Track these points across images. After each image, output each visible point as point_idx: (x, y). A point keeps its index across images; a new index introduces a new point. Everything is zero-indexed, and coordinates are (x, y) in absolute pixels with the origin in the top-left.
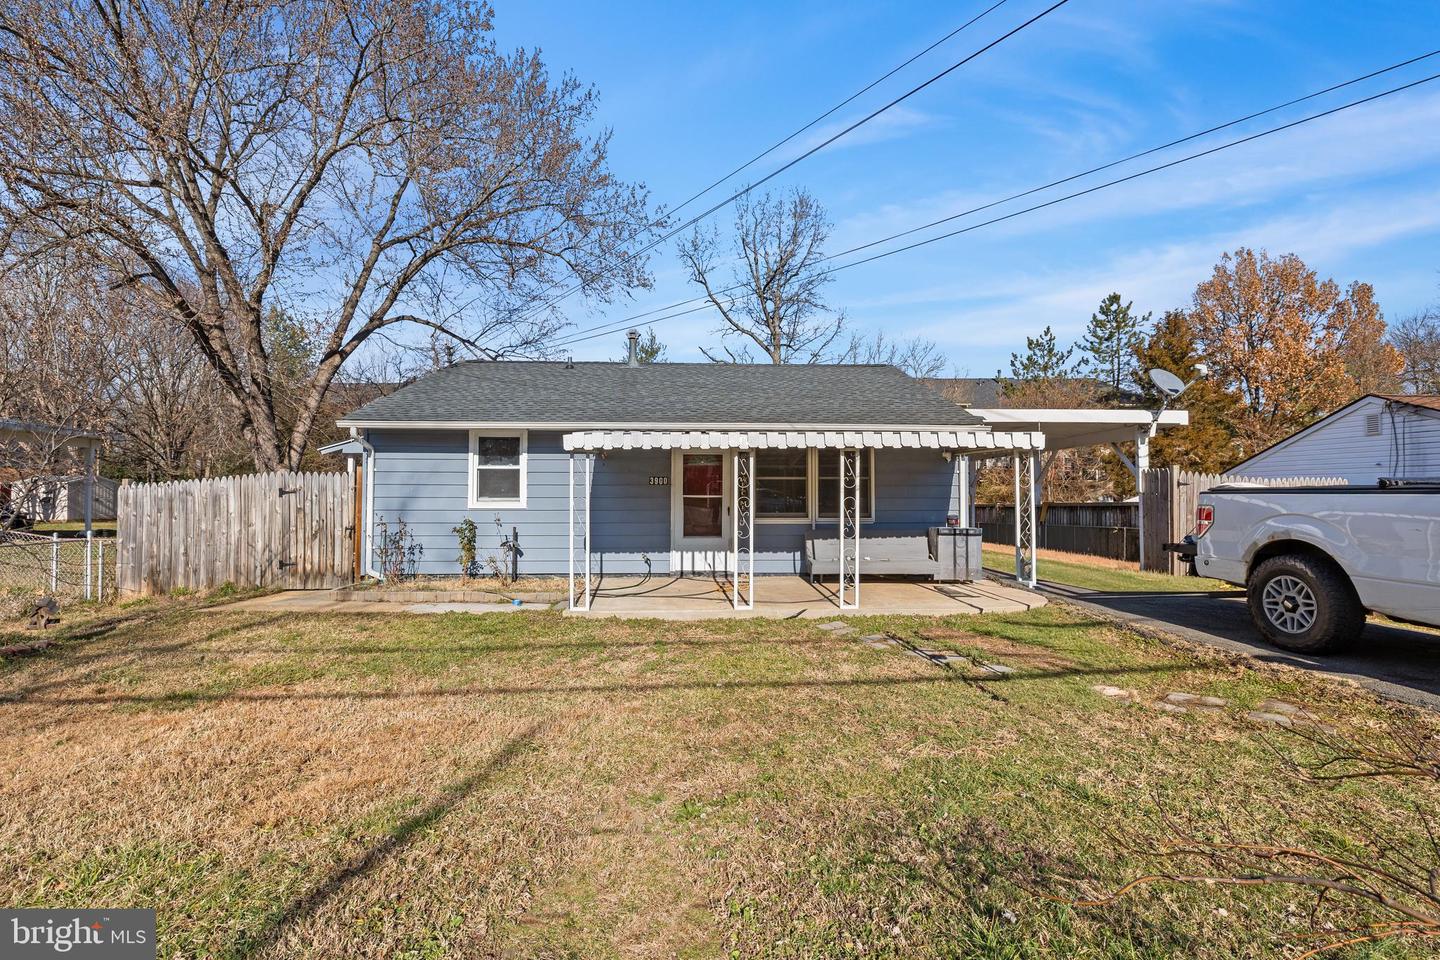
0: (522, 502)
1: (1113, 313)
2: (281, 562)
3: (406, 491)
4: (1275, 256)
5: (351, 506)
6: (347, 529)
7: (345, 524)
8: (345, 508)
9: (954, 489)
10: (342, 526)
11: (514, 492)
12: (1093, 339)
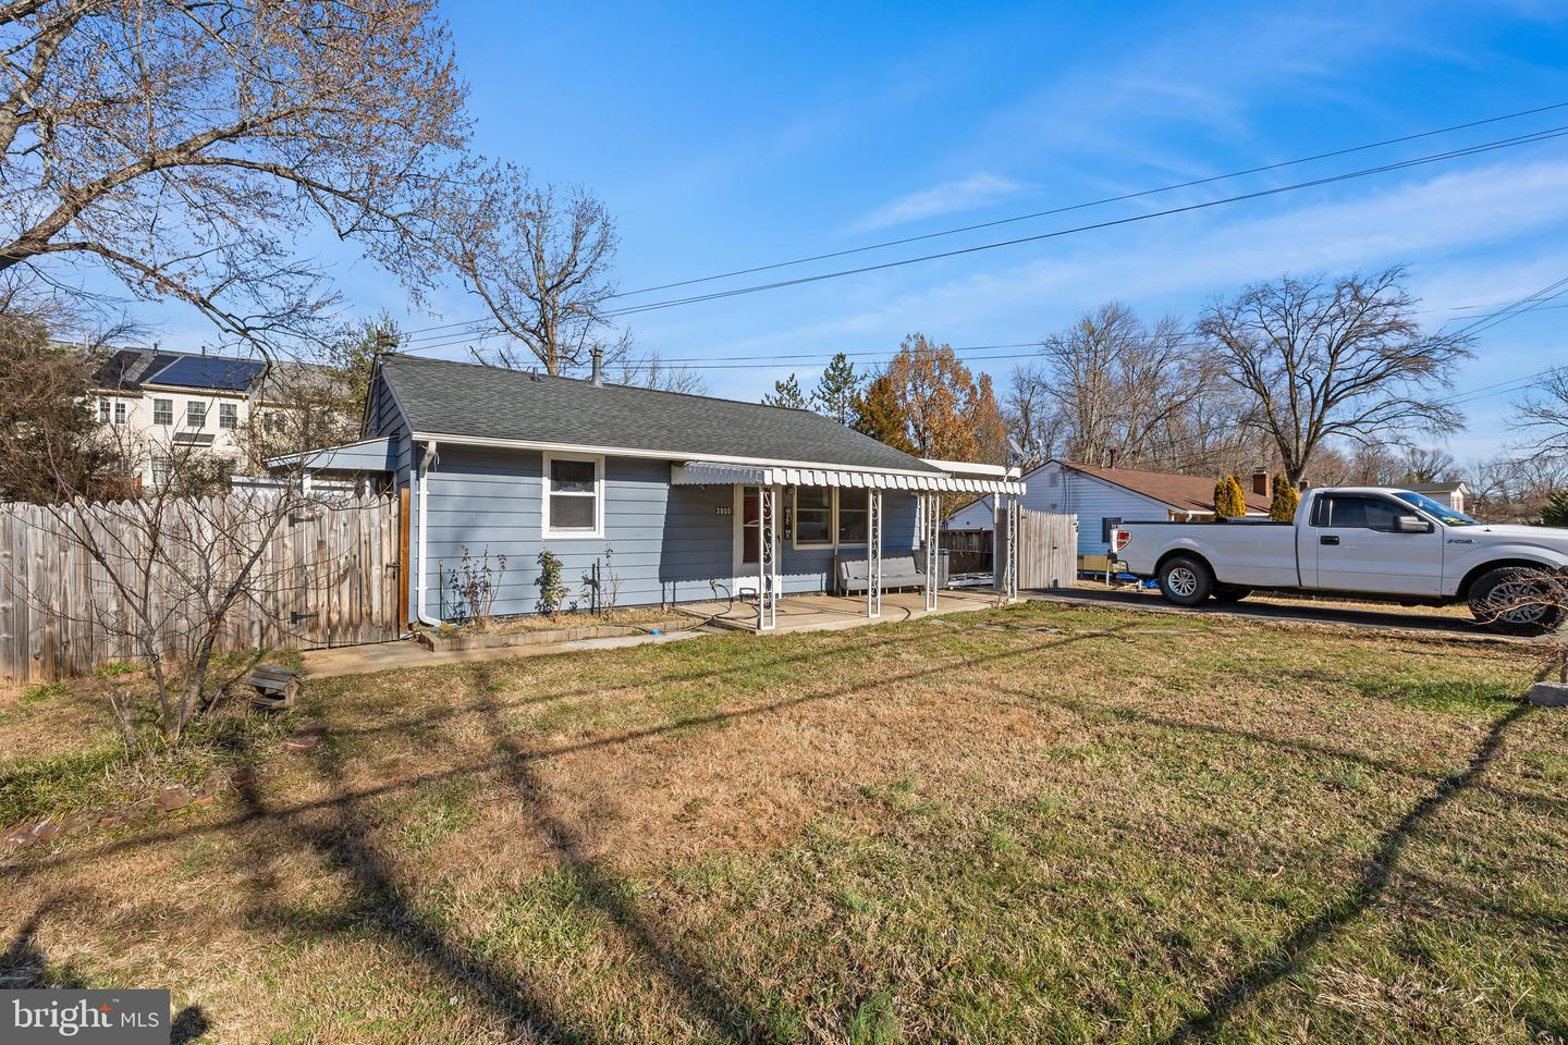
0: (599, 531)
1: (839, 375)
2: (294, 614)
3: (463, 519)
4: (938, 345)
5: (394, 537)
6: (388, 566)
7: (386, 560)
8: (386, 539)
9: (917, 520)
10: (381, 563)
11: (589, 521)
12: (825, 390)
